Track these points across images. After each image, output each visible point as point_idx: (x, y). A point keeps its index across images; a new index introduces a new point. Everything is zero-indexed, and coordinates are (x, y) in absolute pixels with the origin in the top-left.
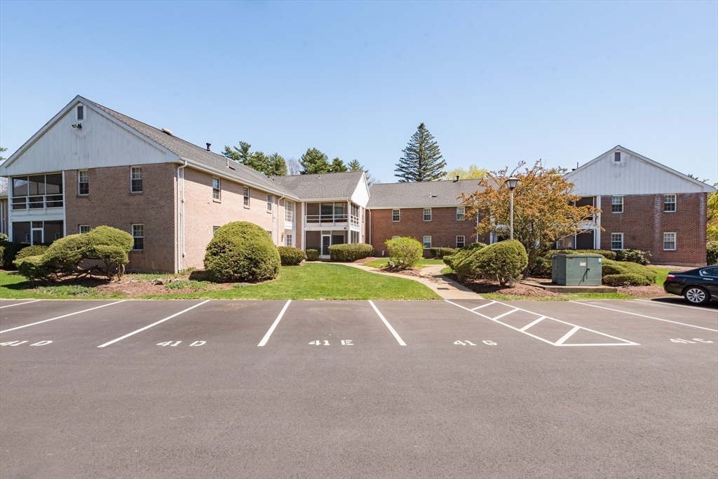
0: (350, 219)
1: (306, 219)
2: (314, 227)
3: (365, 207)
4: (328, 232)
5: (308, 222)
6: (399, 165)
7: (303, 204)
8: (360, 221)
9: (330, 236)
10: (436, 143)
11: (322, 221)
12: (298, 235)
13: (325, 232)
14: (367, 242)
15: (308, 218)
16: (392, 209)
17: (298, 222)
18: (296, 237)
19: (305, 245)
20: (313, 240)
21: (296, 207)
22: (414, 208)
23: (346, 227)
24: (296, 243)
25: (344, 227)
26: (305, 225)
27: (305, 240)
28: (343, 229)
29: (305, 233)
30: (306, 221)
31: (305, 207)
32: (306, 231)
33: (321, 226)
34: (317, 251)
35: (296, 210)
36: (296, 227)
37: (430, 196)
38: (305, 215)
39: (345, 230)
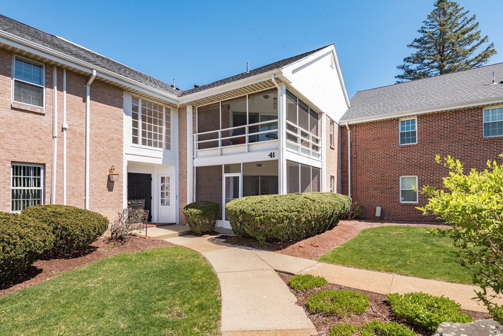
0: (283, 131)
1: (196, 142)
2: (210, 158)
3: (337, 120)
5: (201, 147)
6: (403, 67)
7: (189, 110)
8: (324, 144)
9: (240, 175)
11: (225, 143)
12: (182, 176)
13: (228, 168)
14: (343, 190)
15: (200, 138)
16: (397, 120)
17: (183, 150)
18: (179, 181)
19: (193, 198)
20: (213, 187)
21: (179, 113)
22: (456, 112)
23: (274, 153)
24: (179, 192)
25: (271, 153)
26: (193, 155)
27: (193, 187)
28: (269, 159)
29: (194, 169)
30: (196, 146)
31: (194, 113)
32: (196, 165)
33: (221, 155)
34: (198, 213)
35: (179, 119)
36: (179, 159)
37: (495, 83)
38: (194, 132)
39: (273, 159)
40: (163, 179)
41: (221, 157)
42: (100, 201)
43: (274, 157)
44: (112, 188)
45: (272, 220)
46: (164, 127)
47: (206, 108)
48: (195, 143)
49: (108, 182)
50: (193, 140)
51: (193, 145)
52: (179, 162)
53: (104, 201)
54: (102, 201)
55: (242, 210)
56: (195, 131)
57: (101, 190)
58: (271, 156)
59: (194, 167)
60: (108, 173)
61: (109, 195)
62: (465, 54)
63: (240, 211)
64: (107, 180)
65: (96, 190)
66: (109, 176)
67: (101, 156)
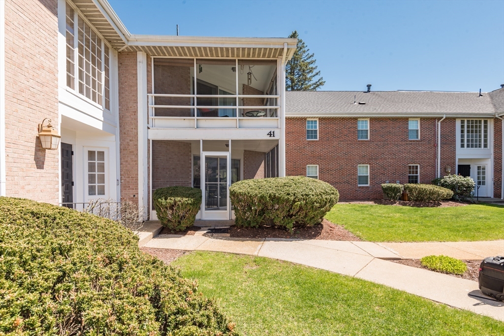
1: (152, 106)
2: (177, 130)
4: (222, 145)
5: (158, 113)
7: (142, 58)
10: (312, 56)
12: (127, 151)
13: (210, 145)
15: (158, 101)
16: (305, 119)
17: (128, 114)
18: (121, 159)
19: (149, 182)
20: (173, 169)
21: (119, 58)
22: (343, 119)
23: (273, 132)
24: (121, 175)
25: (270, 132)
26: (148, 123)
27: (149, 168)
28: (268, 138)
29: (149, 143)
30: (152, 112)
31: (148, 65)
32: (152, 138)
33: (197, 128)
34: (190, 202)
35: (119, 67)
36: (120, 126)
37: (356, 103)
38: (149, 92)
39: (272, 138)
40: (91, 154)
41: (198, 130)
42: (23, 188)
43: (274, 136)
44: (43, 163)
45: (315, 204)
46: (103, 73)
47: (168, 62)
48: (150, 106)
49: (36, 151)
50: (148, 102)
51: (148, 110)
52: (121, 131)
53: (30, 187)
54: (27, 188)
55: (272, 194)
56: (150, 90)
57: (24, 165)
58: (271, 135)
59: (149, 140)
60: (36, 134)
61: (38, 175)
62: (310, 80)
63: (270, 196)
64: (34, 145)
65: (15, 165)
66: (38, 138)
67: (23, 94)
